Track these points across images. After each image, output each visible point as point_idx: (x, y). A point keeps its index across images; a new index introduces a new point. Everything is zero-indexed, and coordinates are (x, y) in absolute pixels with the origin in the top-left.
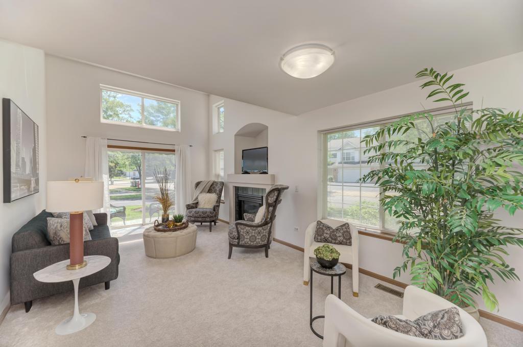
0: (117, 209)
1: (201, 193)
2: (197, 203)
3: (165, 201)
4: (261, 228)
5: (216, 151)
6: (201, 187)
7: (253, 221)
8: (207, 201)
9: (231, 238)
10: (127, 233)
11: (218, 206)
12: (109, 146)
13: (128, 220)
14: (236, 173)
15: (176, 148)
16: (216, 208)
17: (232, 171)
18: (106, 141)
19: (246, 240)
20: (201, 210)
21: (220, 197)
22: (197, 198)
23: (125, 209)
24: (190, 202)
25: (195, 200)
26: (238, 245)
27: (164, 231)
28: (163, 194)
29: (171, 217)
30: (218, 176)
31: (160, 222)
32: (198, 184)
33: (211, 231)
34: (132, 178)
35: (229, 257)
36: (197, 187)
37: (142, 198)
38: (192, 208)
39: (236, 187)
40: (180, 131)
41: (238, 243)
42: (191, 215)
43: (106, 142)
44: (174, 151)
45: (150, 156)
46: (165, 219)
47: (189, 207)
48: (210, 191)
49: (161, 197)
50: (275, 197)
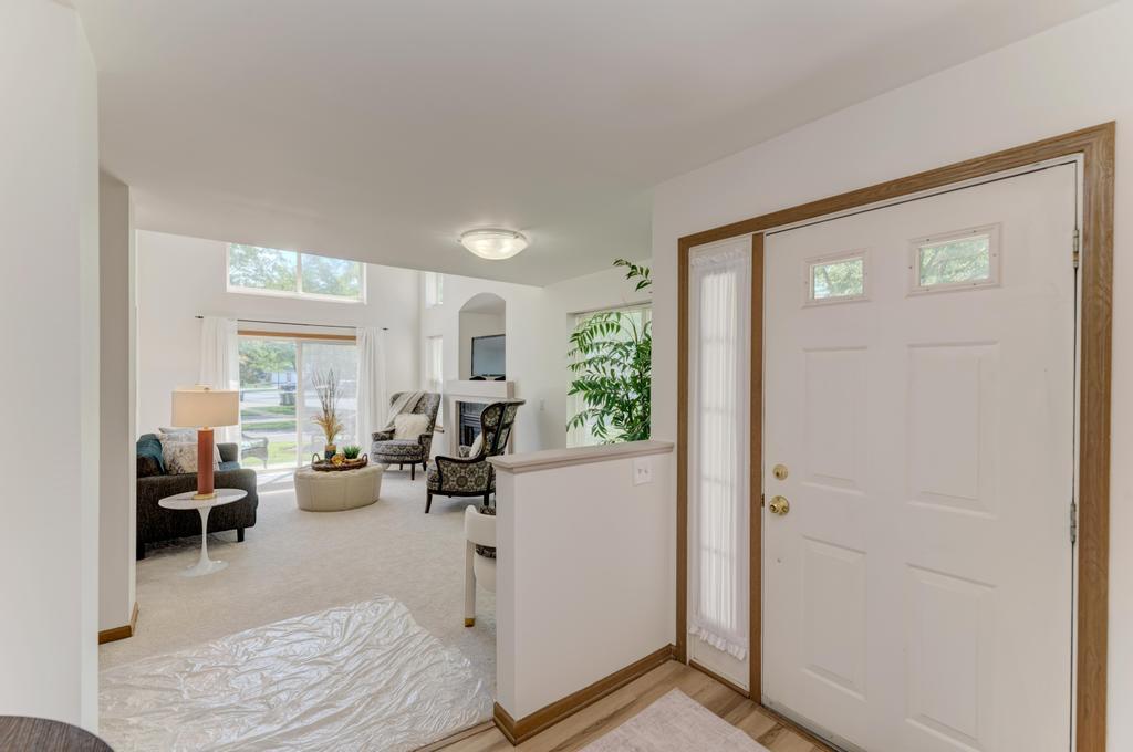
0: (253, 442)
1: (401, 412)
2: (393, 431)
3: (330, 424)
4: (475, 465)
5: (431, 338)
6: (401, 403)
7: (467, 455)
8: (409, 428)
9: (432, 481)
10: (270, 479)
11: (430, 437)
12: (240, 332)
13: (272, 462)
14: (461, 378)
15: (358, 333)
16: (425, 439)
17: (455, 374)
18: (235, 323)
19: (452, 484)
20: (398, 443)
21: (433, 421)
22: (393, 423)
23: (266, 442)
24: (382, 428)
25: (390, 426)
26: (440, 492)
27: (327, 470)
28: (326, 411)
29: (339, 451)
30: (433, 383)
31: (323, 458)
32: (395, 399)
33: (413, 479)
34: (283, 388)
35: (427, 511)
36: (393, 402)
37: (297, 429)
38: (383, 439)
39: (461, 403)
40: (366, 303)
41: (440, 487)
42: (379, 450)
43: (235, 325)
44: (354, 338)
45: (311, 348)
46: (330, 454)
47: (378, 438)
48: (416, 410)
49: (323, 417)
50: (497, 417)
